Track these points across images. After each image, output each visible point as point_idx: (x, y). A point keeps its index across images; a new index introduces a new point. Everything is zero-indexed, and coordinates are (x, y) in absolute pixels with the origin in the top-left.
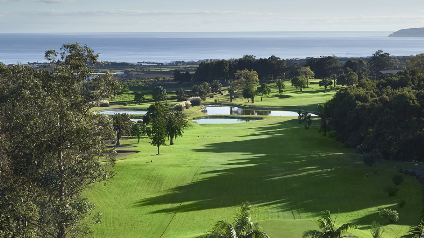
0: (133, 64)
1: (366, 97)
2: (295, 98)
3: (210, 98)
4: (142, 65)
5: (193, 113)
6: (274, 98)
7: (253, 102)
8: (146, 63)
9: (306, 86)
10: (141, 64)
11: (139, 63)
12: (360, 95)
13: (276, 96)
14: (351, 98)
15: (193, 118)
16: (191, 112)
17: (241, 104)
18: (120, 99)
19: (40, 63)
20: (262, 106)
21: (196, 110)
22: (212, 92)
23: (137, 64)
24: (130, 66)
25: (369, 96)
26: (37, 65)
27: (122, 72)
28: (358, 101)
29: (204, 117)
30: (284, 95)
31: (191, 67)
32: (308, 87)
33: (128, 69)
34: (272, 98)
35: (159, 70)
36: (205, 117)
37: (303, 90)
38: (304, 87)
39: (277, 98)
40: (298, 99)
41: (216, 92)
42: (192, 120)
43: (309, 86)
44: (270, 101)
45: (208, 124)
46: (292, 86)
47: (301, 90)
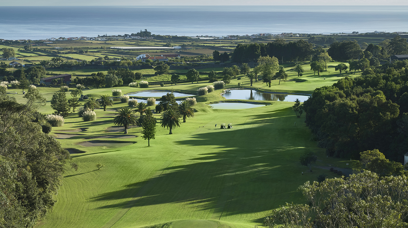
0: (192, 38)
1: (335, 96)
2: (310, 82)
3: (238, 80)
4: (200, 39)
5: (213, 97)
6: (291, 82)
7: (270, 87)
8: (204, 36)
9: (325, 70)
10: (199, 37)
11: (197, 36)
12: (329, 95)
13: (294, 80)
14: (322, 97)
15: (211, 103)
16: (212, 96)
17: (259, 88)
18: (161, 79)
19: (109, 36)
20: (277, 90)
21: (217, 94)
22: (241, 74)
23: (195, 38)
24: (189, 39)
25: (337, 96)
26: (106, 38)
27: (180, 46)
28: (327, 100)
29: (220, 101)
30: (301, 79)
31: (242, 42)
32: (326, 71)
33: (185, 43)
34: (289, 82)
35: (213, 45)
36: (222, 101)
37: (321, 74)
38: (322, 71)
39: (294, 82)
40: (312, 84)
41: (245, 74)
42: (209, 104)
43: (328, 69)
44: (286, 85)
45: (219, 110)
46: (311, 70)
47: (319, 74)
